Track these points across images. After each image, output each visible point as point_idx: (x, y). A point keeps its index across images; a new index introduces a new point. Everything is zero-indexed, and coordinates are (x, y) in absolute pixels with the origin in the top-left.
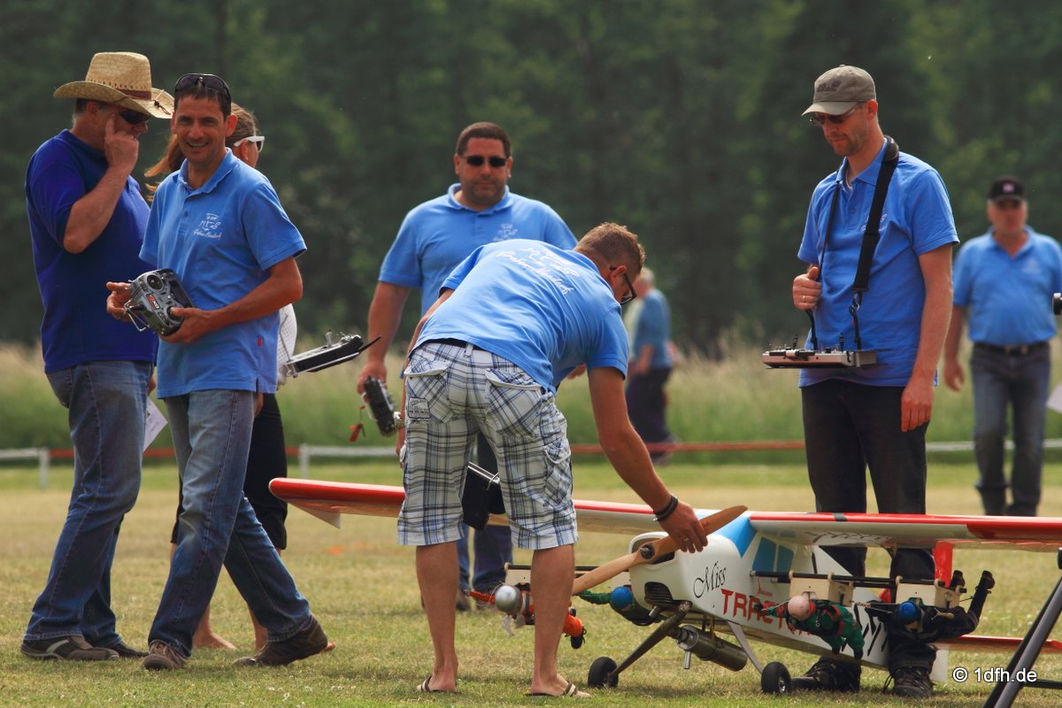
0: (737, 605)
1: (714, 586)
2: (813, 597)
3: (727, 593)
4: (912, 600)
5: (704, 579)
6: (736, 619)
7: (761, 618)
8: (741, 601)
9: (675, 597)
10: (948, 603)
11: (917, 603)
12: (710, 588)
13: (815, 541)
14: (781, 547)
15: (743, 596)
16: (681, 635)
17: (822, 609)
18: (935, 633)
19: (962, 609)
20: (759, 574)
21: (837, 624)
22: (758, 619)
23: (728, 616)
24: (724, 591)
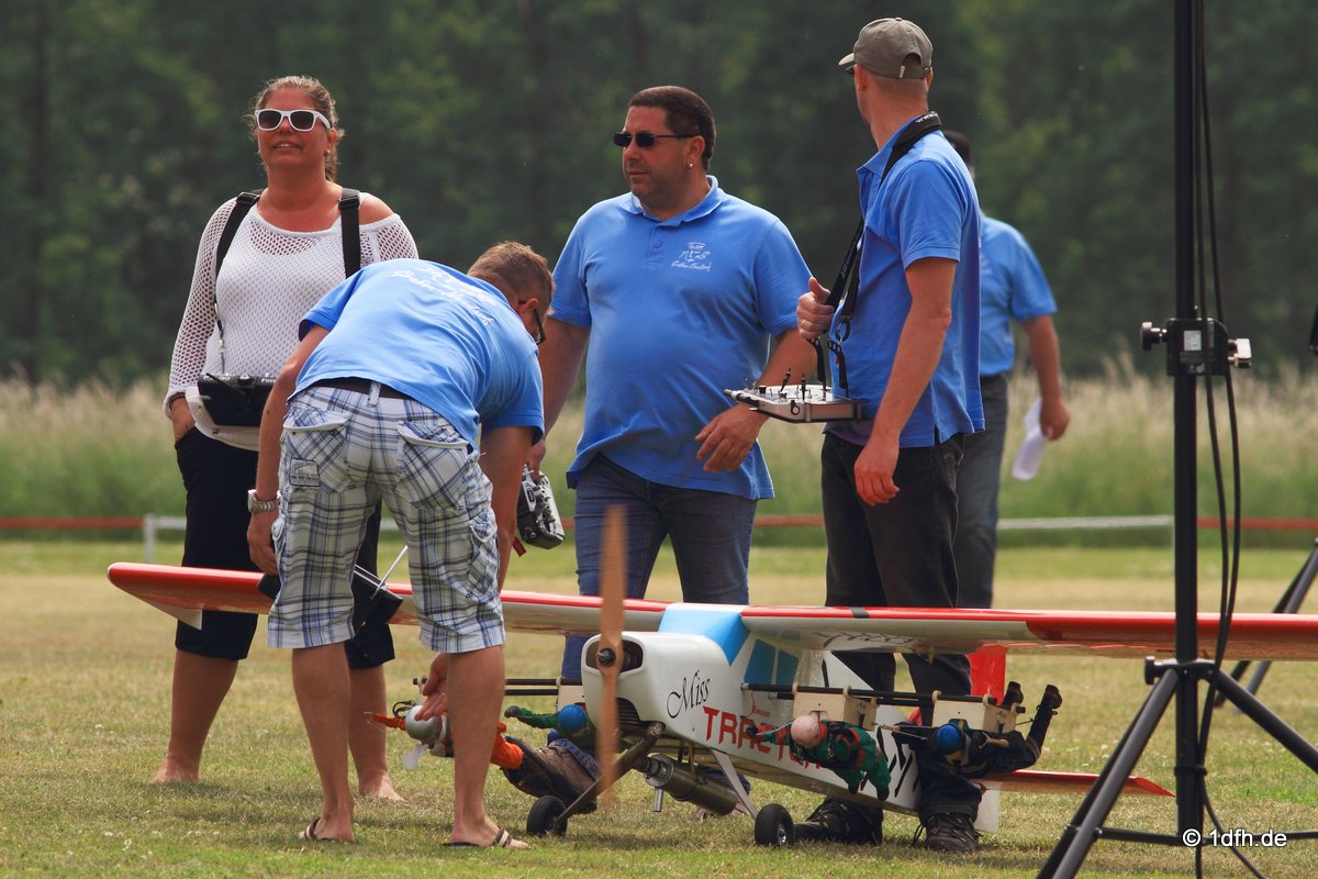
0: (724, 728)
1: (694, 703)
2: (823, 717)
3: (711, 712)
4: (954, 722)
5: (680, 693)
6: (721, 747)
7: (756, 745)
8: (729, 723)
9: (643, 717)
10: (1001, 726)
11: (961, 725)
12: (689, 705)
13: (826, 645)
14: (782, 653)
15: (732, 717)
16: (650, 767)
17: (836, 733)
18: (984, 765)
19: (1020, 734)
20: (753, 687)
21: (855, 754)
22: (752, 747)
23: (713, 742)
24: (707, 710)
